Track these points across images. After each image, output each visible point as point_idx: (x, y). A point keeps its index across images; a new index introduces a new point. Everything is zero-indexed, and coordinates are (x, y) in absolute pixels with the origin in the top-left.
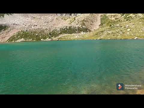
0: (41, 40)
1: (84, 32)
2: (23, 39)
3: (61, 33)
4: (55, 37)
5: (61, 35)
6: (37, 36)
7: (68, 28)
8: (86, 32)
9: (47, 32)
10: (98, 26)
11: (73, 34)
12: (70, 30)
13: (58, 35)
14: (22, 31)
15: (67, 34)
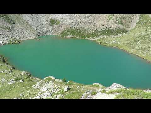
0: (86, 38)
1: (120, 33)
2: (71, 36)
3: (101, 34)
4: (96, 37)
5: (101, 36)
6: (82, 34)
7: (107, 30)
8: (122, 34)
9: (90, 32)
10: (136, 24)
11: (111, 36)
12: (109, 32)
13: (99, 36)
14: (70, 28)
15: (106, 36)
